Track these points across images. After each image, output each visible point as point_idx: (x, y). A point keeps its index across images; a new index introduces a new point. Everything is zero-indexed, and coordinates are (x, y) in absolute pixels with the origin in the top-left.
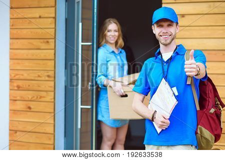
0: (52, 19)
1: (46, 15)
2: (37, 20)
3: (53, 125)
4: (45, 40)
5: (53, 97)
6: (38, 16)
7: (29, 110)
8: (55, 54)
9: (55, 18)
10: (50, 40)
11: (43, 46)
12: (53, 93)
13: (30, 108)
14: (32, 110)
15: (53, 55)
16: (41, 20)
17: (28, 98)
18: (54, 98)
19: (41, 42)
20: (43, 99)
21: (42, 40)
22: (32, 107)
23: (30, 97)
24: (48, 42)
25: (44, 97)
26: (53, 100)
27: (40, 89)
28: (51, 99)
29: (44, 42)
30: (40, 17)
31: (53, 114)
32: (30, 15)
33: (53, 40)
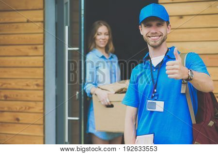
0: (40, 23)
1: (35, 19)
2: (25, 25)
3: (42, 138)
4: (34, 46)
5: (42, 108)
6: (25, 20)
7: (17, 122)
8: (44, 61)
9: (43, 22)
10: (39, 46)
11: (32, 52)
12: (42, 103)
13: (18, 120)
14: (20, 122)
15: (42, 62)
16: (29, 24)
17: (17, 109)
18: (44, 109)
19: (29, 49)
20: (31, 110)
21: (30, 47)
22: (20, 118)
23: (18, 108)
24: (36, 48)
25: (33, 108)
26: (42, 111)
27: (29, 99)
28: (41, 110)
29: (32, 48)
30: (28, 21)
31: (42, 126)
32: (17, 20)
33: (42, 46)
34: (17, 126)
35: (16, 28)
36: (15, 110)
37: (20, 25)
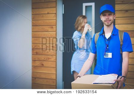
0: (54, 14)
1: (51, 12)
2: (47, 15)
3: (55, 74)
4: (51, 26)
5: (55, 59)
6: (47, 13)
7: (42, 66)
8: (56, 34)
9: (56, 14)
10: (54, 26)
11: (50, 30)
12: (55, 56)
13: (43, 65)
14: (44, 66)
15: (55, 35)
16: (49, 15)
17: (42, 59)
18: (56, 59)
19: (49, 28)
20: (50, 60)
21: (49, 27)
22: (44, 64)
24: (52, 27)
25: (50, 59)
26: (55, 60)
28: (54, 60)
29: (50, 27)
30: (48, 13)
31: (55, 68)
32: (42, 13)
33: (55, 26)
34: (43, 68)
35: (42, 17)
36: (41, 60)
37: (44, 15)
